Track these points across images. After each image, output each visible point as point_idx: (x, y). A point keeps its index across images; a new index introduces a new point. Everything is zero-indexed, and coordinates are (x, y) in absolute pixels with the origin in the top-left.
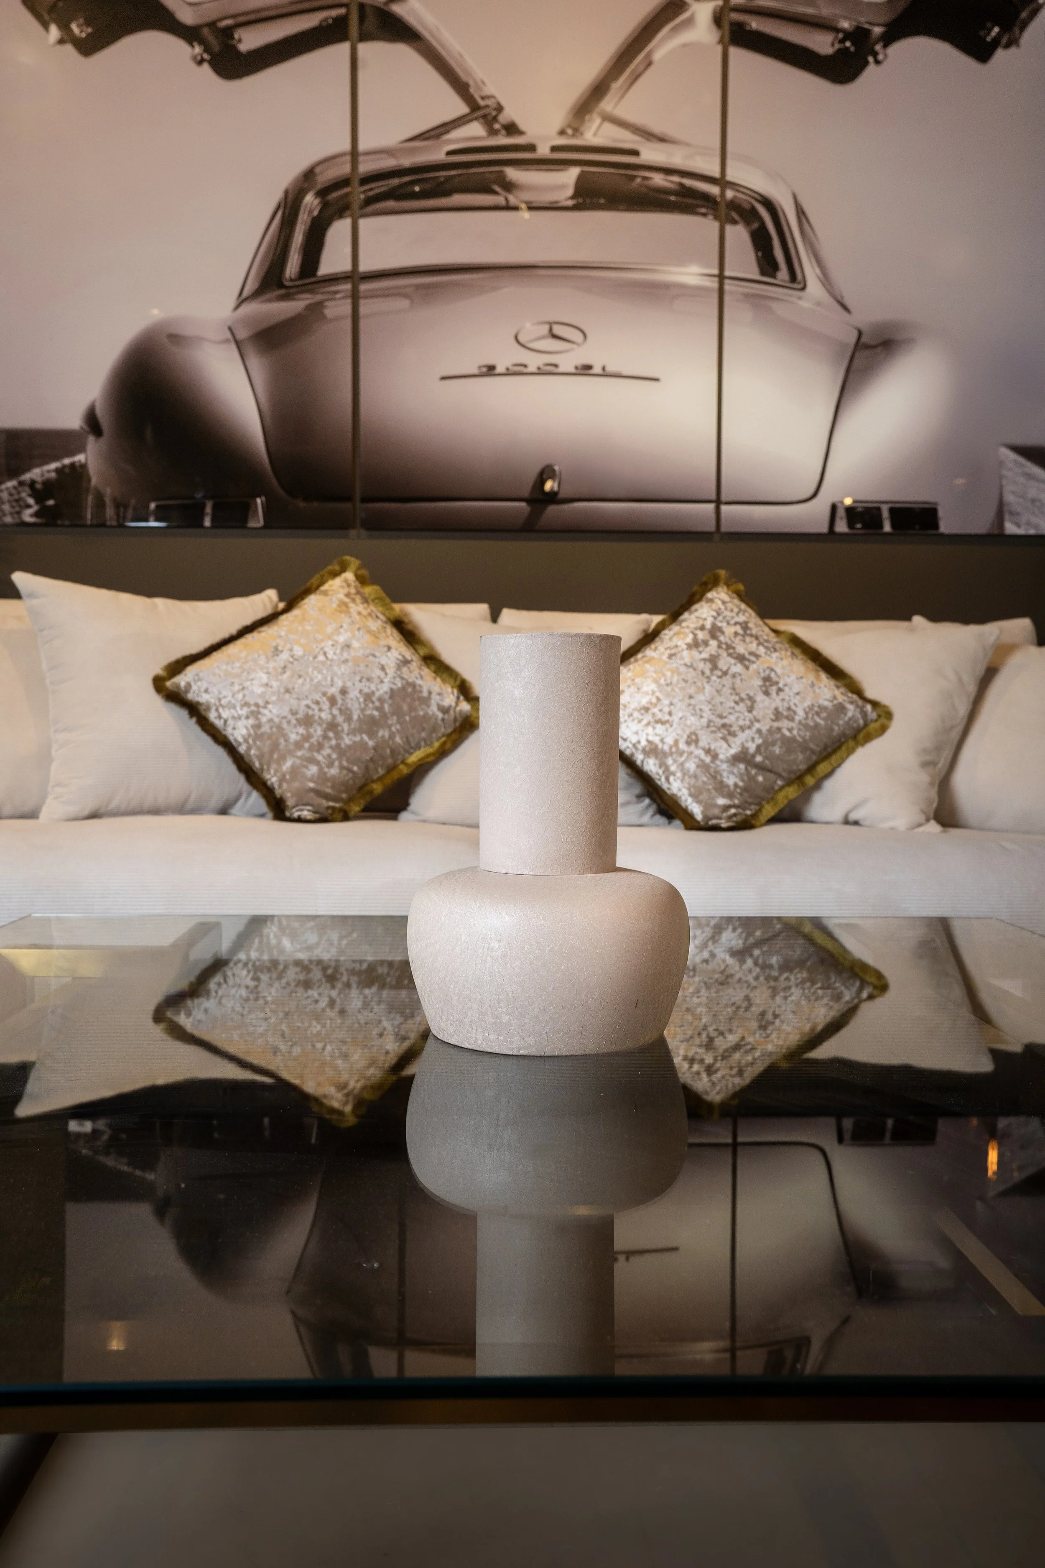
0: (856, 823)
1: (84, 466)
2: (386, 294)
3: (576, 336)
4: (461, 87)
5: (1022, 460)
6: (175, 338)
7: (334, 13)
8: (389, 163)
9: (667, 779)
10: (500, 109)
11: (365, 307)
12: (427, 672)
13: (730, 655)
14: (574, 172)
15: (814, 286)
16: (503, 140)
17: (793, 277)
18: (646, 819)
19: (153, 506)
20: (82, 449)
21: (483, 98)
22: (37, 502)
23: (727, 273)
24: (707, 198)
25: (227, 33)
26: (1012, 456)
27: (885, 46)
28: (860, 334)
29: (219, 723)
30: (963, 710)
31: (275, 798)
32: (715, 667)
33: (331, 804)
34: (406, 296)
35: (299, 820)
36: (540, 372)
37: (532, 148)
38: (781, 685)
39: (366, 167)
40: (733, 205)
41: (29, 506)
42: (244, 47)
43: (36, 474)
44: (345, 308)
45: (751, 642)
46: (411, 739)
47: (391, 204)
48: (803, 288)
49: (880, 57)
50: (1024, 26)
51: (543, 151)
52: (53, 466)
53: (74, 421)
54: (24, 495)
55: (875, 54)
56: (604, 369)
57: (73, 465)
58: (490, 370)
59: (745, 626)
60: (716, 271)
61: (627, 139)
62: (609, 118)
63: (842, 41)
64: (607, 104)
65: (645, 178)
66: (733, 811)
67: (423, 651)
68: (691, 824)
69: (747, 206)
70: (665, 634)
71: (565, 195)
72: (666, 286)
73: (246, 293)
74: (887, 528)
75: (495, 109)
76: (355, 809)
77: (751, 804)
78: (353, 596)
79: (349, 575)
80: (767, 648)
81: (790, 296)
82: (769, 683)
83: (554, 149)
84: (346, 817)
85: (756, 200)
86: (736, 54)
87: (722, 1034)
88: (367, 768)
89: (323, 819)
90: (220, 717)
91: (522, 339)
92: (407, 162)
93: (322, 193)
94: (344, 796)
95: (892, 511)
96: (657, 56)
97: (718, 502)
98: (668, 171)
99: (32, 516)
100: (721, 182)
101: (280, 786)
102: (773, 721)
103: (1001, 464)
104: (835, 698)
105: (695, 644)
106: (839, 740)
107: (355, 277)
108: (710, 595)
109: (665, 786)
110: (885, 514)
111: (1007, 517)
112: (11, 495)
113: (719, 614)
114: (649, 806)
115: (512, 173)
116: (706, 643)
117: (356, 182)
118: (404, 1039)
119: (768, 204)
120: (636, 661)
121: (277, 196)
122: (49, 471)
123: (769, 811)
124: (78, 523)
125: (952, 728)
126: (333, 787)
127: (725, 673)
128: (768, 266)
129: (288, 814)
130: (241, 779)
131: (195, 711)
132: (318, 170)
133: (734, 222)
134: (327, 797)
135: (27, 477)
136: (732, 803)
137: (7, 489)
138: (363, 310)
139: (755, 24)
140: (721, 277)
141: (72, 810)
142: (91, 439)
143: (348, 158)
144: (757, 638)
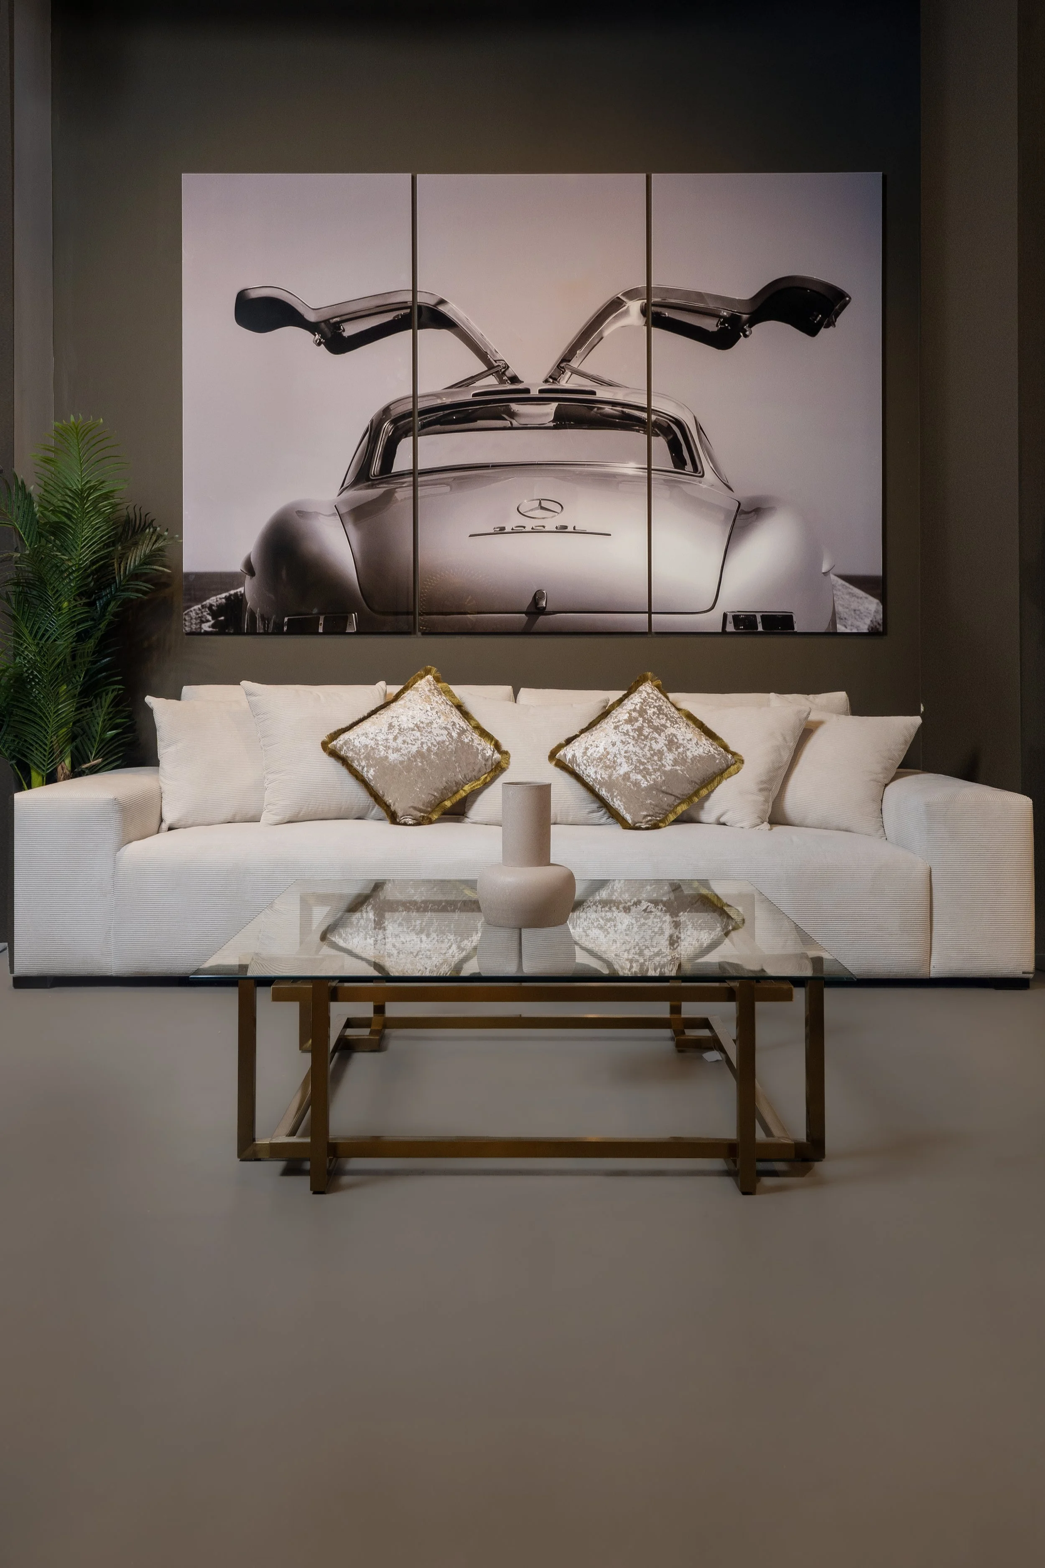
0: (724, 824)
1: (243, 595)
2: (435, 483)
3: (557, 508)
4: (482, 355)
5: (847, 584)
6: (302, 514)
7: (402, 312)
8: (438, 402)
9: (612, 800)
10: (507, 367)
11: (421, 492)
12: (476, 735)
13: (649, 727)
14: (554, 405)
15: (709, 474)
16: (509, 387)
17: (696, 469)
18: (603, 820)
19: (286, 619)
20: (242, 584)
21: (495, 361)
22: (213, 619)
23: (653, 467)
24: (639, 420)
25: (337, 325)
26: (841, 582)
27: (750, 327)
28: (740, 504)
29: (359, 768)
30: (786, 756)
31: (391, 811)
32: (641, 734)
33: (422, 814)
34: (448, 485)
35: (405, 824)
36: (533, 531)
37: (527, 391)
38: (678, 745)
39: (422, 405)
40: (656, 424)
41: (208, 621)
42: (346, 334)
43: (213, 600)
44: (409, 492)
45: (663, 718)
46: (467, 776)
47: (438, 427)
48: (703, 476)
49: (747, 333)
50: (837, 315)
51: (534, 393)
52: (223, 595)
53: (237, 566)
54: (205, 614)
55: (744, 332)
56: (574, 528)
57: (236, 594)
58: (502, 530)
59: (660, 708)
60: (646, 466)
61: (587, 385)
62: (575, 372)
63: (722, 324)
64: (574, 363)
65: (599, 408)
66: (649, 818)
67: (473, 723)
68: (625, 825)
69: (665, 425)
70: (613, 713)
71: (549, 420)
72: (614, 475)
73: (345, 485)
74: (760, 628)
75: (504, 368)
76: (435, 817)
77: (660, 814)
78: (433, 691)
79: (430, 677)
80: (671, 721)
81: (694, 481)
82: (671, 743)
83: (541, 391)
84: (431, 822)
85: (670, 420)
86: (655, 331)
87: (647, 947)
88: (442, 793)
89: (418, 823)
90: (360, 765)
91: (520, 509)
92: (447, 401)
93: (394, 422)
94: (429, 809)
95: (762, 617)
96: (606, 334)
97: (650, 613)
98: (614, 404)
99: (209, 627)
100: (648, 410)
101: (394, 804)
102: (673, 766)
103: (834, 586)
104: (709, 751)
105: (630, 721)
106: (712, 776)
107: (414, 473)
108: (640, 688)
109: (611, 804)
110: (759, 619)
111: (838, 621)
112: (197, 614)
113: (644, 701)
114: (605, 813)
115: (515, 407)
116: (637, 720)
117: (416, 414)
118: (463, 950)
119: (678, 423)
120: (596, 729)
121: (367, 423)
122: (220, 599)
123: (672, 817)
124: (239, 632)
125: (780, 768)
126: (423, 805)
127: (646, 737)
128: (679, 462)
129: (398, 820)
130: (371, 800)
131: (344, 761)
132: (392, 407)
133: (658, 435)
134: (420, 811)
135: (208, 602)
136: (648, 814)
137: (194, 610)
138: (420, 494)
139: (667, 313)
140: (649, 469)
141: (278, 818)
142: (248, 577)
143: (411, 399)
144: (666, 716)
